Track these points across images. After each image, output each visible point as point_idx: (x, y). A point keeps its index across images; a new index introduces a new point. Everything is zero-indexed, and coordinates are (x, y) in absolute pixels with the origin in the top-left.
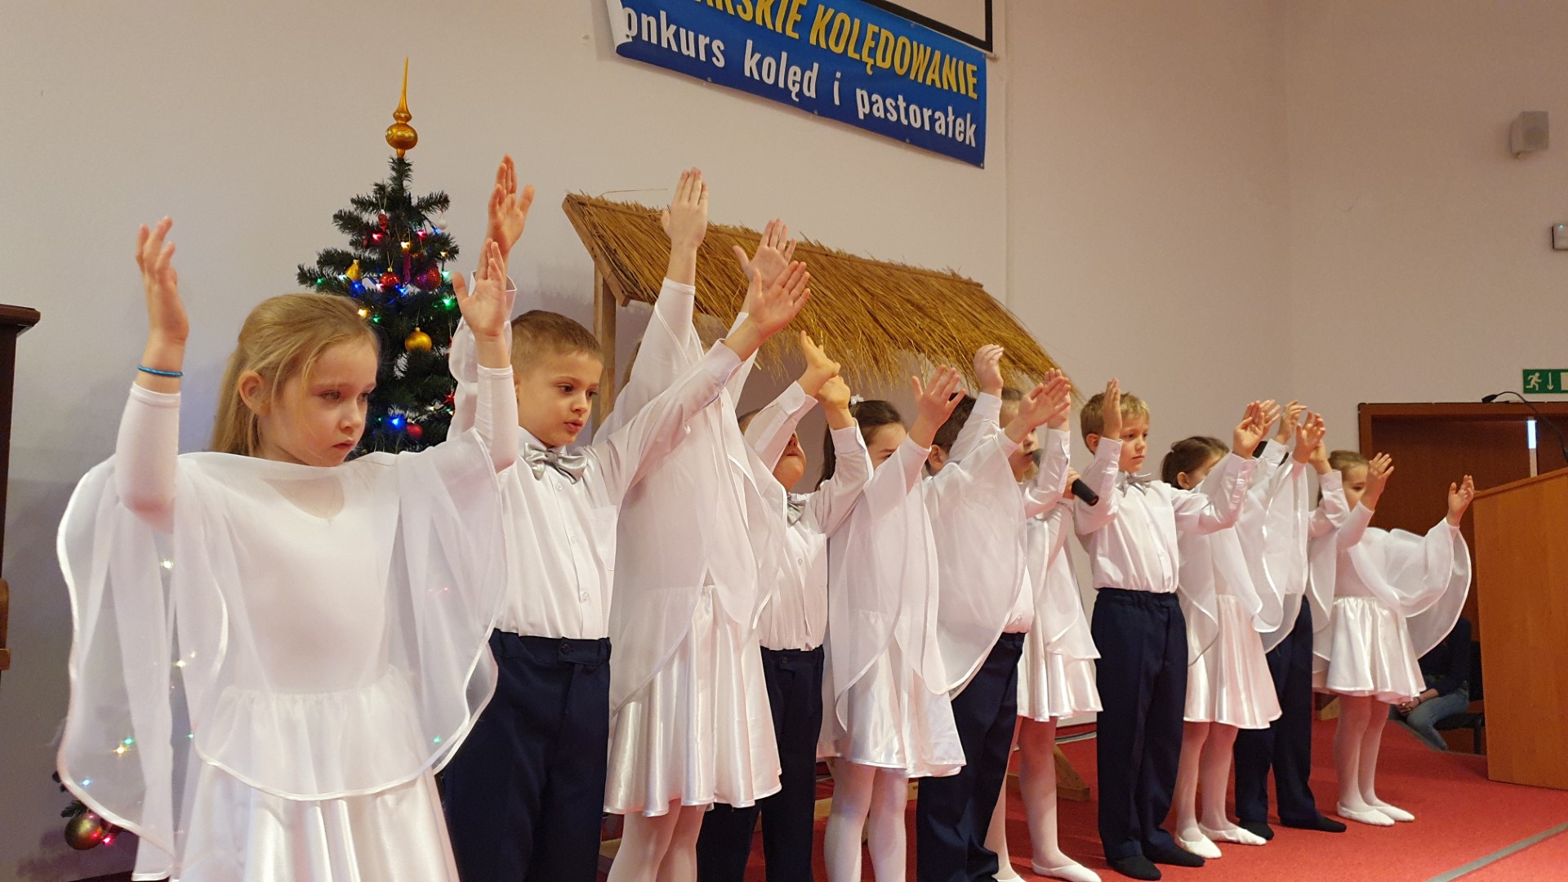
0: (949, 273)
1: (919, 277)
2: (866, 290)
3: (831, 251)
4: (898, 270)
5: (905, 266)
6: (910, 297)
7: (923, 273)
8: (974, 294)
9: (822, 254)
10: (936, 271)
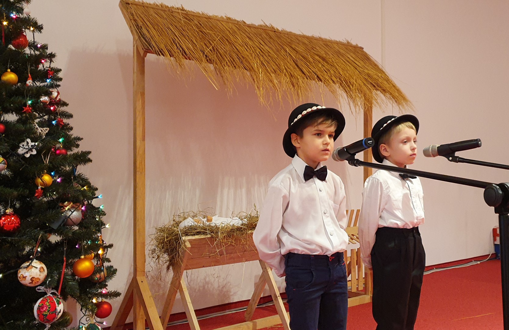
0: (345, 42)
1: (327, 44)
2: (294, 49)
3: (278, 30)
4: (315, 40)
5: (320, 38)
6: (319, 53)
7: (331, 42)
8: (358, 52)
9: (273, 31)
10: (338, 41)
